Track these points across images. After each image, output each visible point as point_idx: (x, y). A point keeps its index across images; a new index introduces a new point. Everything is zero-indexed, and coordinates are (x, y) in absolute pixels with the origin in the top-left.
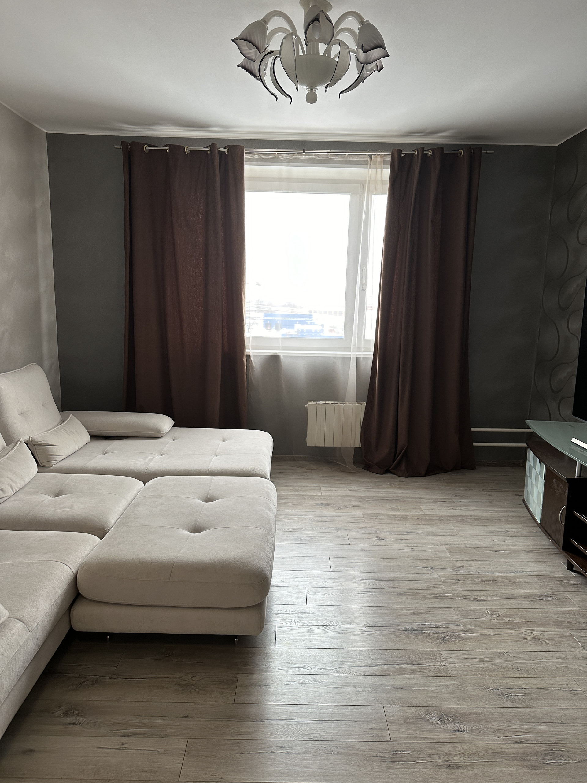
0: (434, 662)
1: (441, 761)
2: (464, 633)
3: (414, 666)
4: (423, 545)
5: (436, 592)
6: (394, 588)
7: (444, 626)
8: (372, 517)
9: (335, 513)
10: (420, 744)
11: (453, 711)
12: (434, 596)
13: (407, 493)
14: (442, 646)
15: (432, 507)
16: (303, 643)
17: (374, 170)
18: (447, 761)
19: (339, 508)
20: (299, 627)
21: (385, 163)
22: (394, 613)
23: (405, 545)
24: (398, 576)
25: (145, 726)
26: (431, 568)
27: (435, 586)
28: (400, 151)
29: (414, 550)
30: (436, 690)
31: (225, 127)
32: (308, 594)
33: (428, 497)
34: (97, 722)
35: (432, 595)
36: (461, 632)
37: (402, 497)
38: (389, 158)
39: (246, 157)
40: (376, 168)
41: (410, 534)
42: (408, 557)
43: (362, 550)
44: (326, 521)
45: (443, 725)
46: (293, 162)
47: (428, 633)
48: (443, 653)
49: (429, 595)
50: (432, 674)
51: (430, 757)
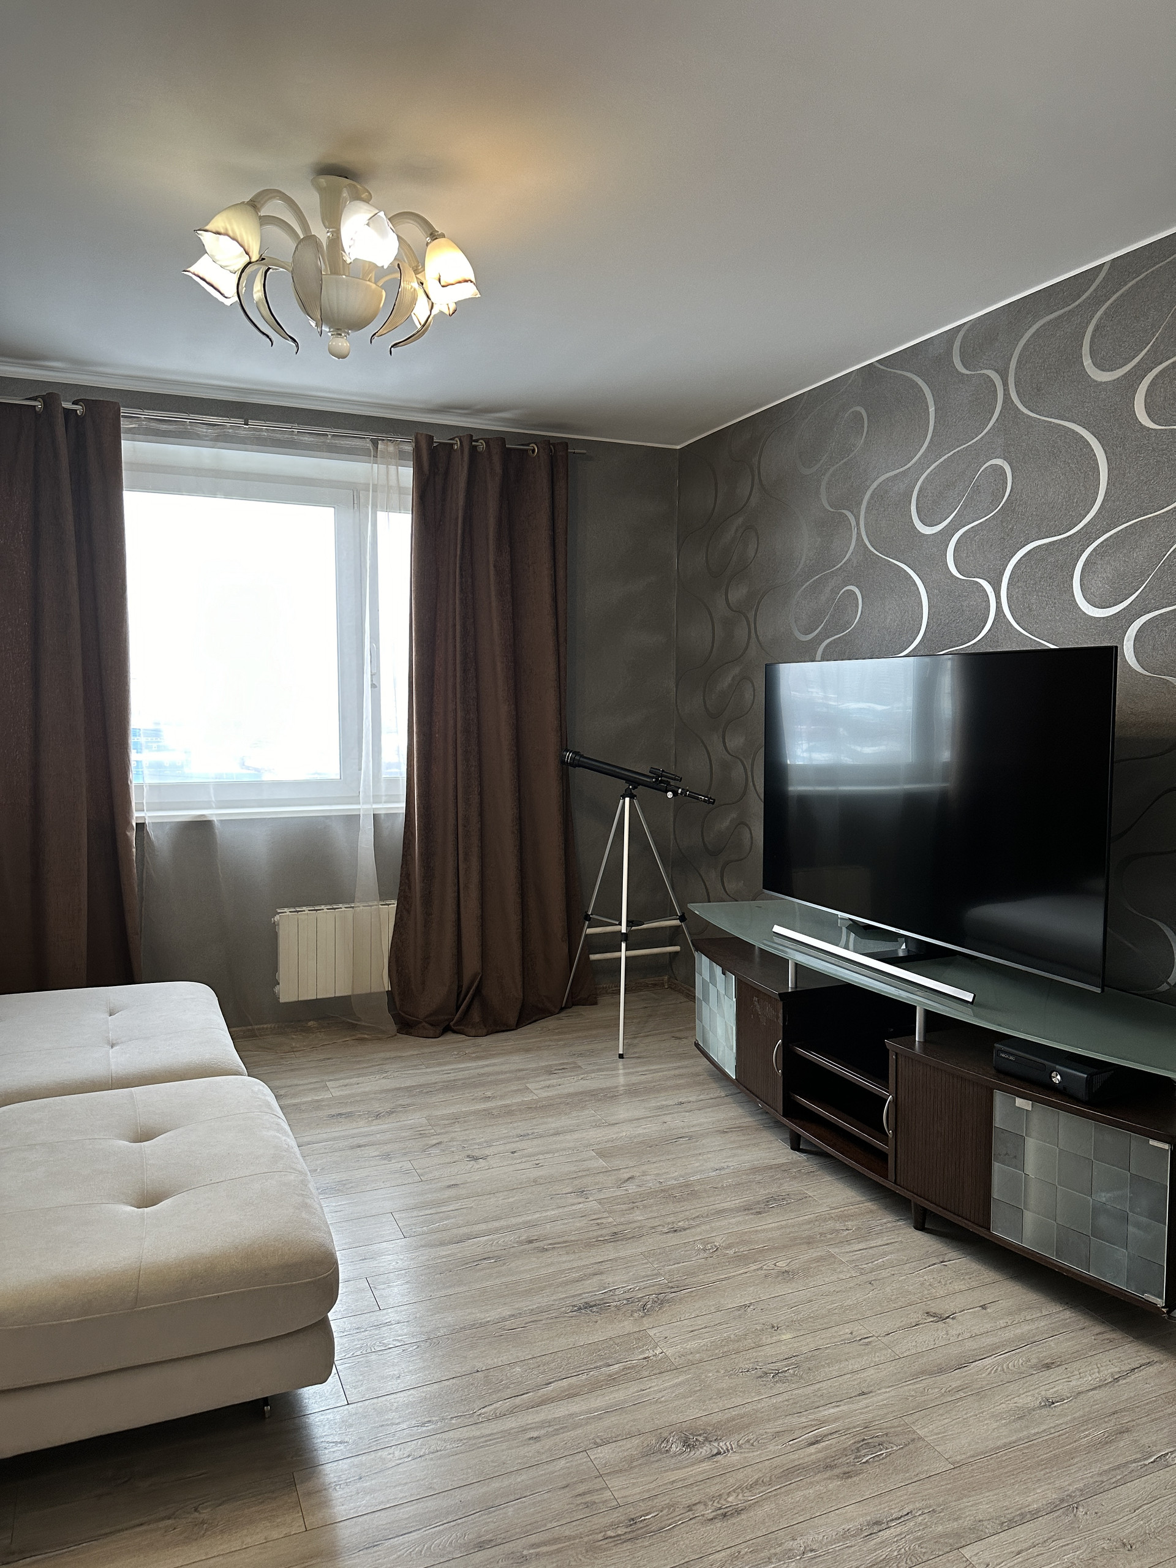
0: (643, 1352)
1: (710, 1511)
2: (673, 1290)
3: (611, 1368)
4: (554, 1153)
5: (604, 1232)
6: (531, 1242)
7: (637, 1287)
8: (446, 1122)
9: (373, 1128)
10: (668, 1494)
11: (700, 1425)
12: (602, 1239)
13: (494, 1065)
14: (646, 1322)
15: (548, 1083)
18: (720, 1509)
19: (378, 1116)
20: (381, 1353)
22: (545, 1285)
23: (524, 1160)
24: (530, 1218)
26: (581, 1192)
27: (599, 1221)
29: (542, 1166)
30: (662, 1397)
32: (376, 1288)
33: (534, 1065)
35: (600, 1239)
36: (668, 1291)
37: (489, 1074)
41: (525, 1138)
42: (535, 1181)
43: (449, 1187)
45: (694, 1452)
47: (616, 1306)
48: (651, 1333)
49: (594, 1240)
50: (646, 1374)
51: (690, 1510)
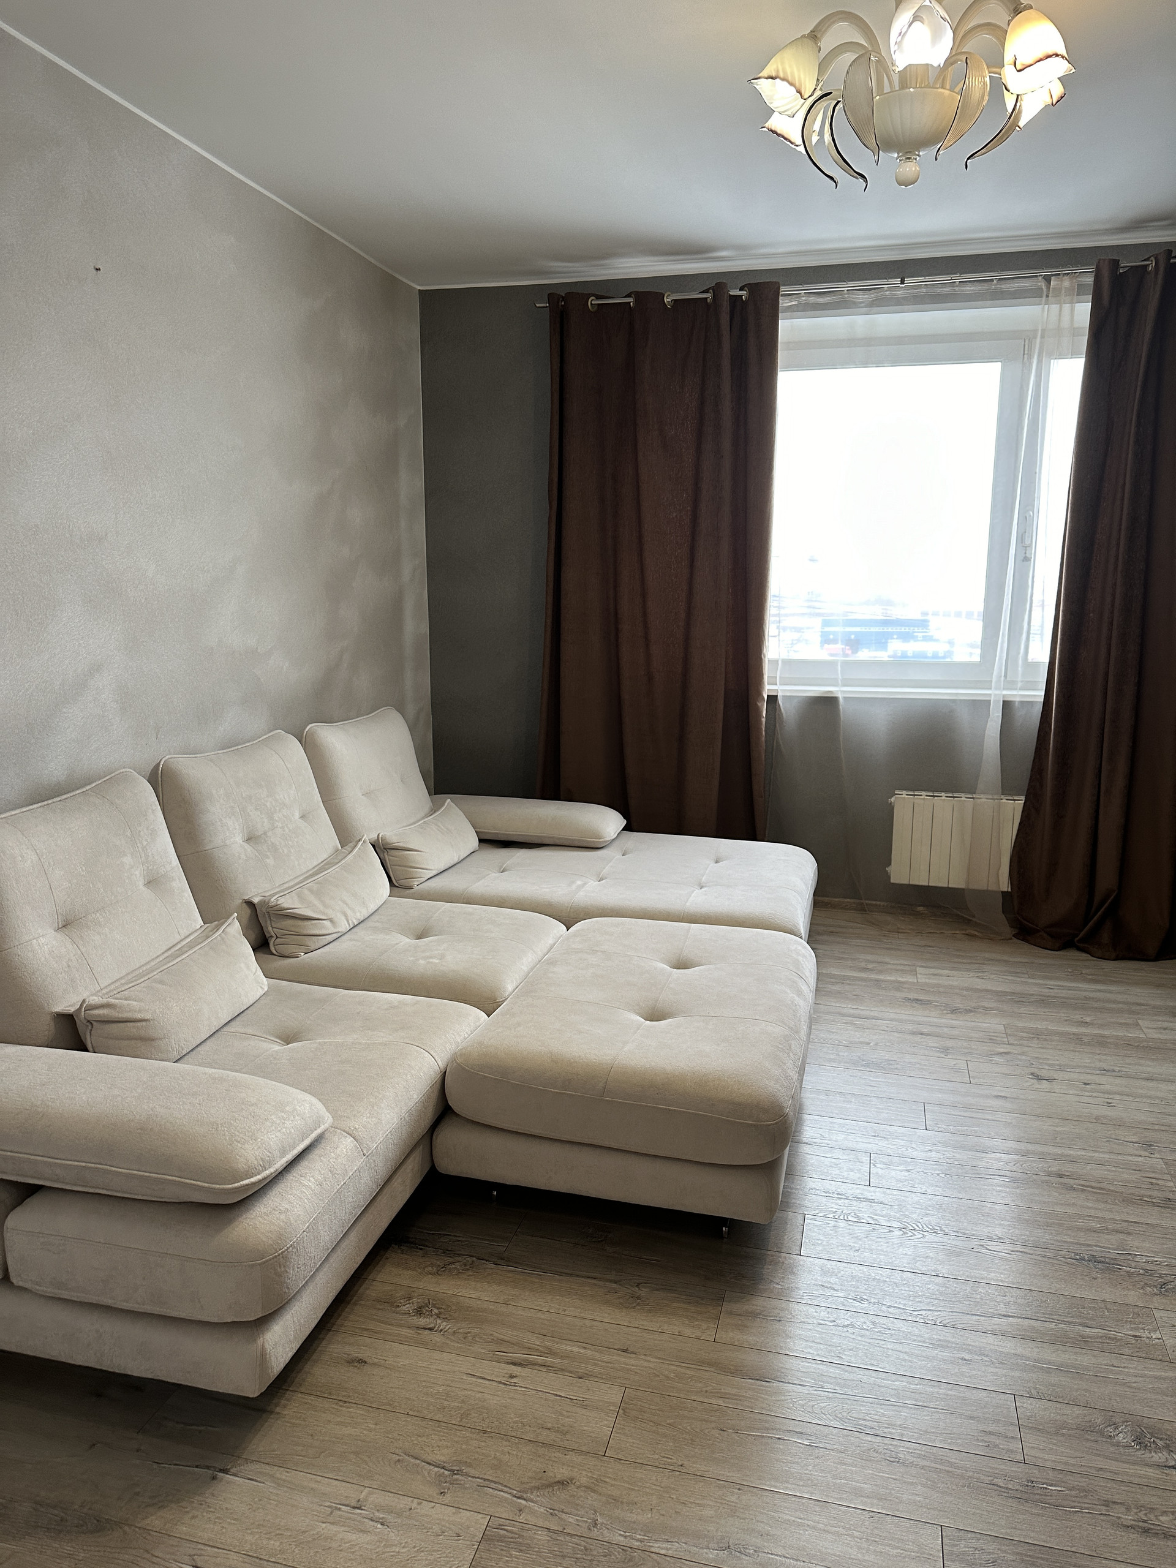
0: (1137, 1329)
1: (1130, 1518)
3: (1088, 1330)
4: (1135, 1097)
5: (1155, 1193)
6: (1060, 1176)
7: (1165, 1262)
8: (1025, 1035)
9: (943, 1020)
10: (1088, 1478)
11: (1168, 1430)
12: (1148, 1200)
13: (1110, 992)
14: (1157, 1301)
15: (1166, 1025)
16: (856, 1254)
17: (1055, 308)
18: (1144, 1521)
19: (954, 1011)
20: (852, 1223)
21: (1080, 290)
22: (1054, 1223)
23: (1094, 1094)
24: (1072, 1152)
25: (551, 1353)
26: (1149, 1146)
27: (1154, 1181)
28: (1115, 264)
29: (1114, 1106)
30: (1135, 1383)
31: (743, 249)
32: (875, 1165)
33: (1158, 1003)
34: (469, 1332)
37: (1098, 1000)
38: (1089, 280)
39: (783, 303)
40: (1060, 303)
41: (1109, 1073)
42: (1097, 1118)
43: (997, 1096)
44: (922, 1034)
45: (1143, 1452)
46: (880, 303)
47: (1128, 1272)
48: (1157, 1314)
49: (1139, 1198)
50: (1127, 1351)
51: (1107, 1506)
